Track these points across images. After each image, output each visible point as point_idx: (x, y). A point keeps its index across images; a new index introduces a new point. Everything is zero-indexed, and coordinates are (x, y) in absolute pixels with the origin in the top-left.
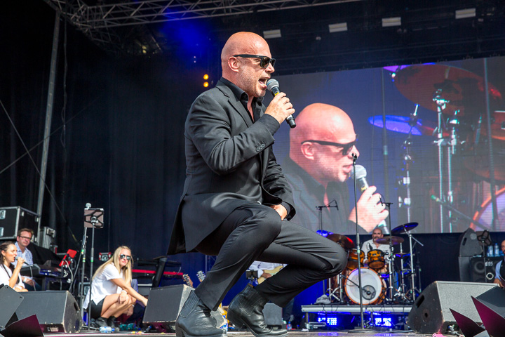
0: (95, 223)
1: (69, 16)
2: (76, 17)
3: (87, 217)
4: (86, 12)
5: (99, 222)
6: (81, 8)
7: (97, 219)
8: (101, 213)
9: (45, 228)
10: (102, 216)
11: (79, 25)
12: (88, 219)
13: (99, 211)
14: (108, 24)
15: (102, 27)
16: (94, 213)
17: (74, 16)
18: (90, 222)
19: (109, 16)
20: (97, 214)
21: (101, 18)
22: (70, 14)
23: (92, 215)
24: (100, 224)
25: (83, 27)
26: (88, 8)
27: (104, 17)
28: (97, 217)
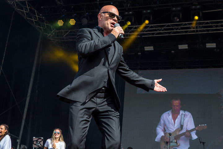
0: (38, 145)
1: (47, 35)
2: (50, 36)
3: (34, 142)
4: (55, 33)
5: (40, 144)
6: (53, 31)
7: (39, 143)
8: (42, 140)
9: (22, 145)
10: (42, 141)
11: (52, 39)
12: (35, 143)
13: (41, 139)
14: (66, 39)
15: (63, 41)
16: (38, 140)
17: (49, 35)
18: (35, 144)
19: (67, 35)
20: (40, 140)
21: (63, 36)
22: (47, 34)
23: (37, 141)
24: (41, 146)
25: (53, 40)
26: (57, 31)
27: (64, 36)
28: (40, 142)
